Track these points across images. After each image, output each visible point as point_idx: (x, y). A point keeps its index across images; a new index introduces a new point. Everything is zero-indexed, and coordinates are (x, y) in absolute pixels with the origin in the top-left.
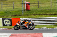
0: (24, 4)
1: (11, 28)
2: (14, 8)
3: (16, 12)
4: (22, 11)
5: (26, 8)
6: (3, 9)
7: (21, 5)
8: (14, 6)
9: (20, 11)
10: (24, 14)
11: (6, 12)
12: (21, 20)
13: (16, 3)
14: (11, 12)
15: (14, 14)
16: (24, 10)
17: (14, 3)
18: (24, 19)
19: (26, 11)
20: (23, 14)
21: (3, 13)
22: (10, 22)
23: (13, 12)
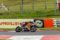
0: (57, 3)
1: (43, 30)
2: (46, 8)
3: (48, 12)
4: (54, 12)
5: (59, 8)
6: (34, 8)
7: (54, 5)
8: (46, 6)
9: (53, 11)
10: (57, 15)
11: (37, 12)
12: (54, 21)
13: (48, 2)
14: (43, 13)
15: (47, 15)
16: (57, 10)
17: (46, 2)
18: (57, 20)
19: (58, 11)
20: (55, 14)
21: (34, 14)
22: (42, 23)
23: (45, 12)
